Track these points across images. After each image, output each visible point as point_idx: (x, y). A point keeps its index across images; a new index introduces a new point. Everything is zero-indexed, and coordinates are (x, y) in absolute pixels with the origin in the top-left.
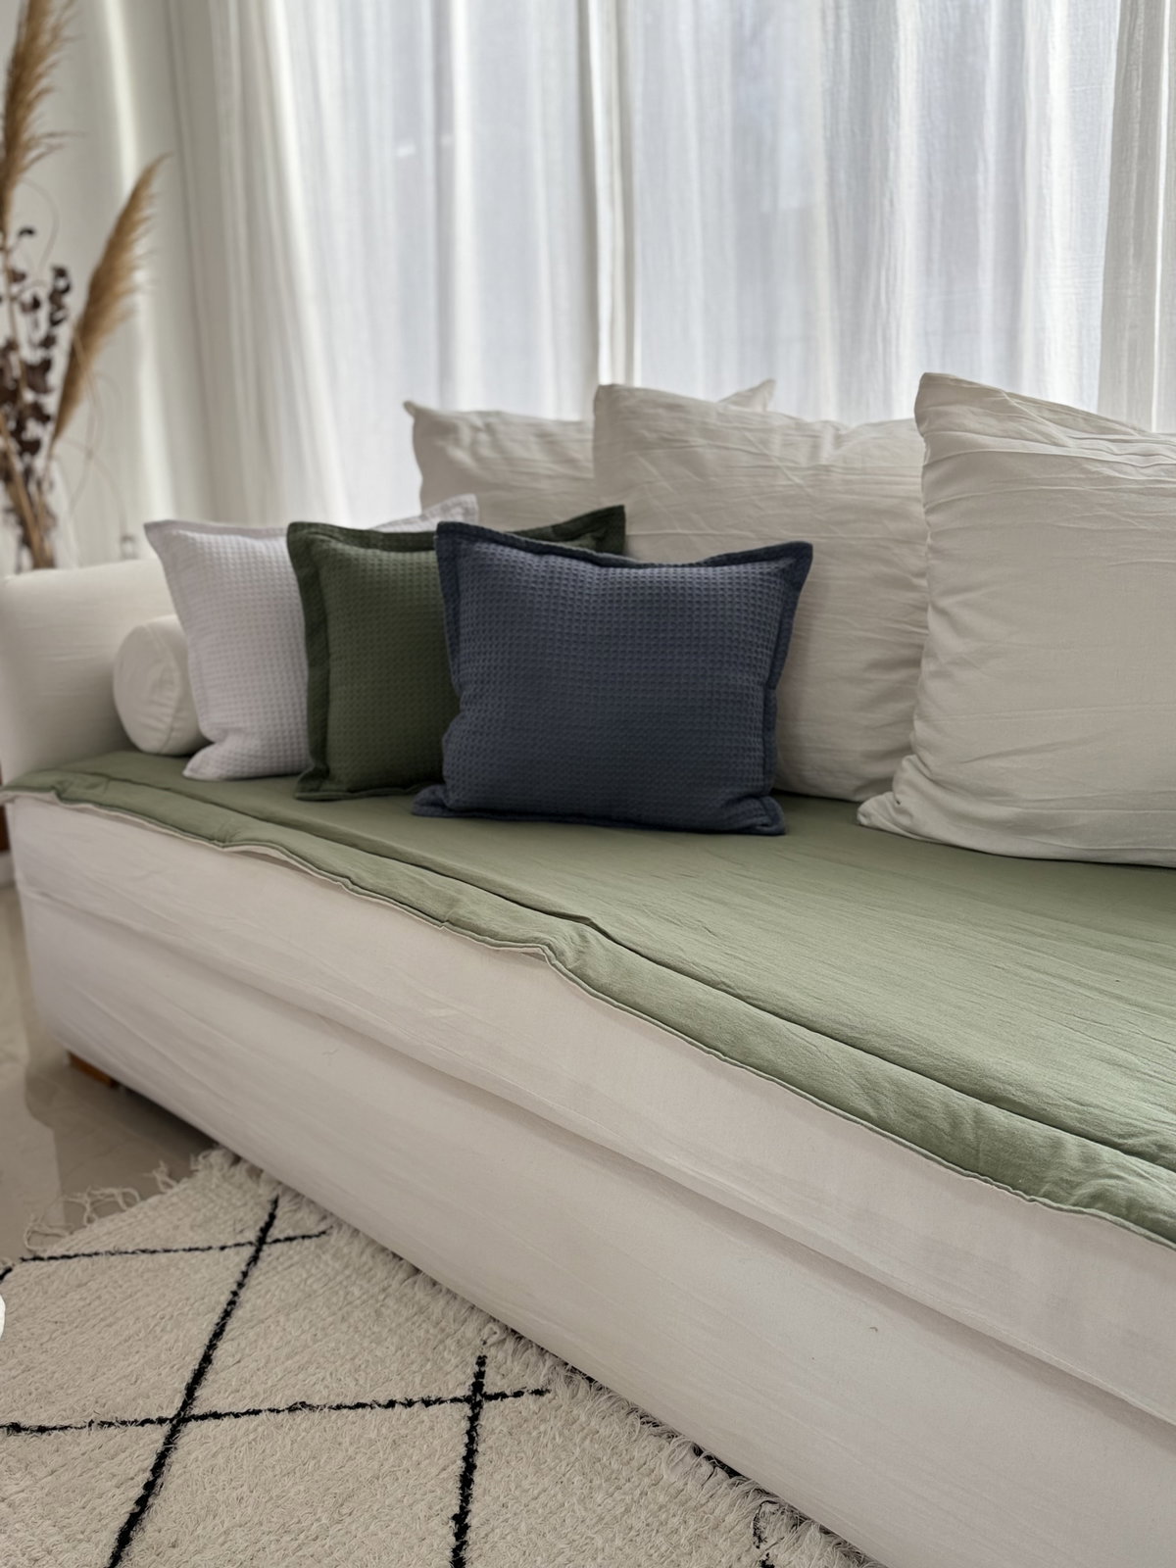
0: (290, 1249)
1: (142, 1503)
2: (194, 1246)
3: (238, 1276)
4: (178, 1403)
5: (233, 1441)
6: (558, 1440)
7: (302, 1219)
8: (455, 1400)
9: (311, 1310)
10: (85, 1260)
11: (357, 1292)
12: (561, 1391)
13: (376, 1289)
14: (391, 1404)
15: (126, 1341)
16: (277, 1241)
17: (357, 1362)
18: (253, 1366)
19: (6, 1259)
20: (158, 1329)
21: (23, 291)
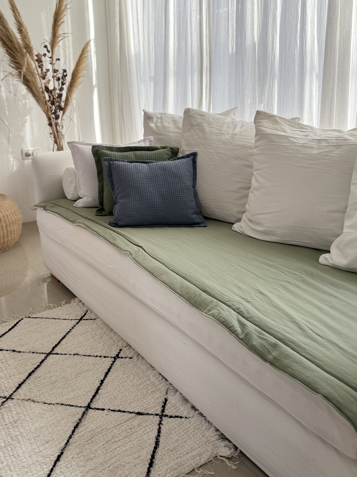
0: (87, 321)
1: (36, 369)
2: (65, 319)
3: (73, 326)
4: (50, 350)
5: (59, 359)
6: (131, 368)
7: (92, 315)
8: (112, 357)
9: (86, 335)
10: (40, 319)
11: (98, 332)
12: (135, 358)
13: (103, 332)
14: (97, 356)
15: (43, 336)
16: (85, 319)
17: (93, 347)
18: (69, 345)
19: (22, 317)
20: (51, 335)
21: (57, 75)
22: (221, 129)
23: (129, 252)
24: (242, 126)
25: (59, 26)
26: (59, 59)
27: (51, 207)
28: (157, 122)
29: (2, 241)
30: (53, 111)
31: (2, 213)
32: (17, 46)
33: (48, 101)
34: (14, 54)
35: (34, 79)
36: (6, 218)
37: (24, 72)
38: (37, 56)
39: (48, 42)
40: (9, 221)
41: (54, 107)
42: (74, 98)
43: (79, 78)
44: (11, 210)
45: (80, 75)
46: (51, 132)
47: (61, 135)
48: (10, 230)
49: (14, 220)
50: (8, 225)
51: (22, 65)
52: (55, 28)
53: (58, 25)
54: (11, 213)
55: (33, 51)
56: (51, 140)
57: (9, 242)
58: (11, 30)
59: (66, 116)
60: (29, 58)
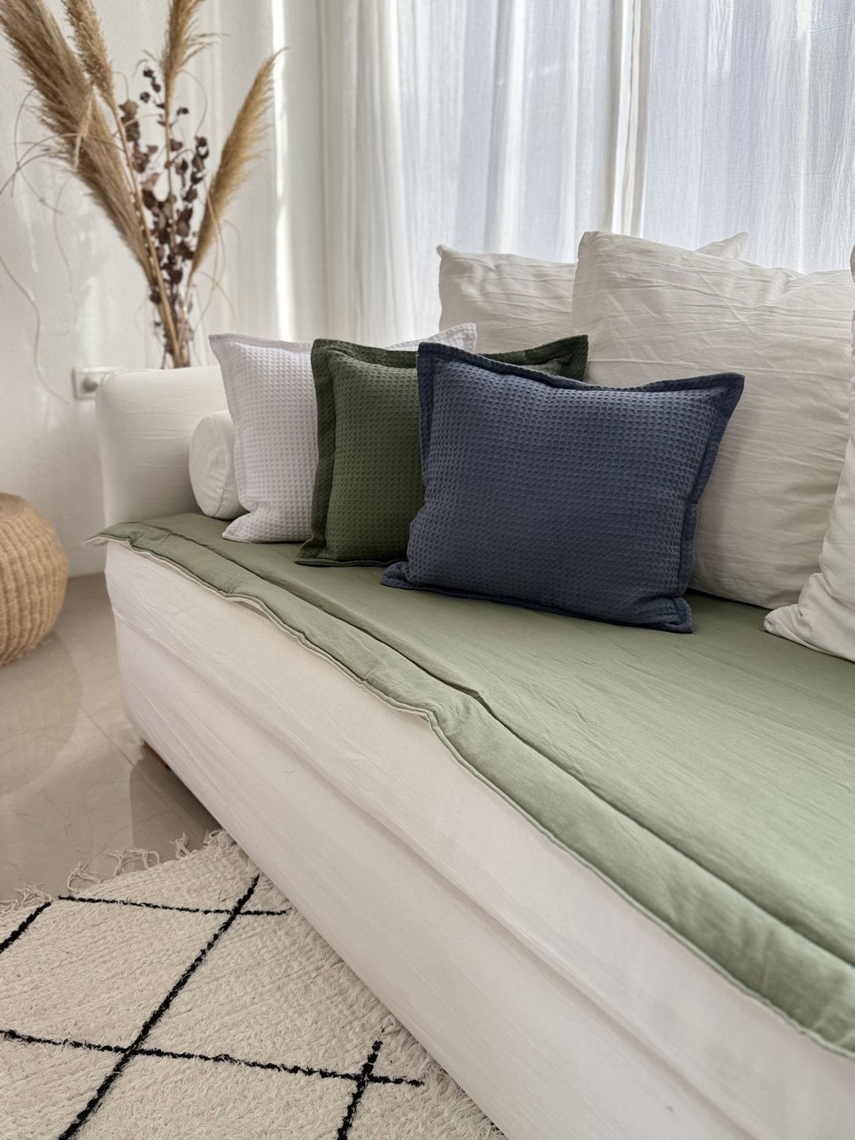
0: (256, 921)
1: (83, 1116)
2: (185, 907)
3: (210, 938)
4: (134, 1038)
5: (166, 1077)
6: (421, 1130)
7: (271, 897)
8: (346, 1076)
9: (256, 976)
10: (104, 905)
11: (295, 966)
12: (432, 1086)
13: (312, 968)
14: (295, 1070)
15: (112, 977)
16: (248, 913)
17: (279, 1027)
18: (199, 1016)
19: (49, 896)
20: (138, 972)
21: (177, 157)
22: (719, 293)
23: (434, 712)
24: (788, 284)
25: (189, 13)
26: (185, 111)
27: (155, 539)
28: (484, 280)
29: (6, 633)
30: (165, 260)
31: (6, 551)
32: (64, 63)
33: (153, 232)
34: (56, 89)
35: (111, 164)
36: (18, 567)
37: (82, 140)
38: (122, 107)
39: (155, 60)
40: (27, 575)
41: (166, 248)
42: (226, 221)
43: (241, 162)
44: (33, 543)
45: (246, 153)
46: (158, 319)
47: (185, 329)
48: (28, 601)
49: (42, 572)
50: (23, 586)
51: (77, 119)
52: (177, 19)
53: (186, 10)
54: (35, 552)
55: (111, 79)
56: (158, 344)
57: (26, 637)
58: (49, 15)
59: (204, 273)
60: (100, 100)
